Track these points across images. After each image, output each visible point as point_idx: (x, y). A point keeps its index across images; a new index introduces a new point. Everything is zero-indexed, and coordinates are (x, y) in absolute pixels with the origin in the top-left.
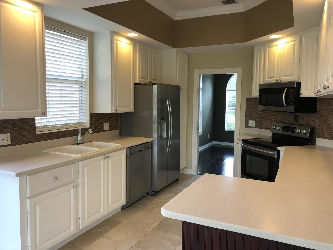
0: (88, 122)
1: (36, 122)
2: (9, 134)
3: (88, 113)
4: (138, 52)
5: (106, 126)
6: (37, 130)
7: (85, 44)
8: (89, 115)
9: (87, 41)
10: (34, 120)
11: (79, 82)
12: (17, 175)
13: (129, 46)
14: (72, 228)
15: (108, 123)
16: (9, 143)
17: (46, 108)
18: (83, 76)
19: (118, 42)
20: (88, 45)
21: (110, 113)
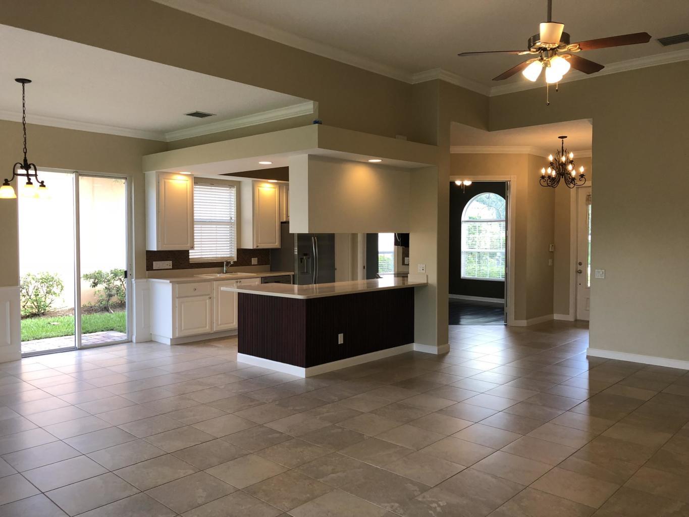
0: (236, 256)
1: (190, 254)
2: (171, 262)
3: (236, 248)
4: (285, 194)
5: (254, 261)
6: (190, 260)
7: (234, 191)
8: (236, 251)
9: (235, 189)
10: (187, 252)
11: (229, 223)
12: (170, 282)
13: (274, 189)
14: (207, 327)
15: (257, 259)
16: (171, 267)
17: (194, 244)
18: (231, 218)
19: (259, 188)
20: (235, 192)
21: (252, 248)
